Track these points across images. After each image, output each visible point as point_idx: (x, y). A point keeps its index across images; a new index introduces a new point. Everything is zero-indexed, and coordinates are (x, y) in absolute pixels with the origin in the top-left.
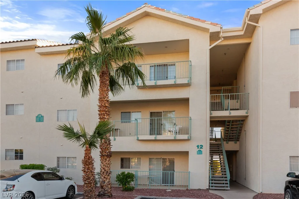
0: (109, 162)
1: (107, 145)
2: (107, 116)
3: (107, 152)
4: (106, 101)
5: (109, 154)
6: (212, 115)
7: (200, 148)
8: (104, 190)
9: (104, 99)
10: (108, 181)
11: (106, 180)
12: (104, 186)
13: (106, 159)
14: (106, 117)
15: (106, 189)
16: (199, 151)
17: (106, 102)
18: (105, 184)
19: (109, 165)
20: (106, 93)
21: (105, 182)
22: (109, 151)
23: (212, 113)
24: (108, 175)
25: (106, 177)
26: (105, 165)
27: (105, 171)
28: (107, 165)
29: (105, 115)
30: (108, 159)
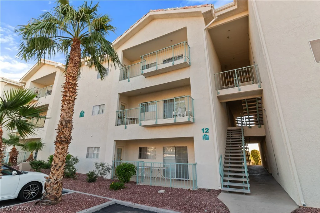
0: (63, 150)
1: (63, 128)
2: (69, 93)
3: (61, 137)
4: (72, 77)
5: (63, 139)
6: (219, 94)
7: (206, 132)
8: (47, 192)
9: (69, 75)
10: (55, 177)
11: (52, 177)
12: (47, 186)
13: (58, 146)
14: (68, 95)
15: (48, 191)
16: (204, 135)
17: (70, 78)
18: (50, 182)
19: (61, 155)
20: (72, 69)
21: (51, 180)
22: (64, 135)
23: (219, 92)
24: (57, 170)
25: (54, 172)
26: (56, 154)
27: (55, 163)
28: (58, 155)
29: (68, 92)
30: (61, 147)
